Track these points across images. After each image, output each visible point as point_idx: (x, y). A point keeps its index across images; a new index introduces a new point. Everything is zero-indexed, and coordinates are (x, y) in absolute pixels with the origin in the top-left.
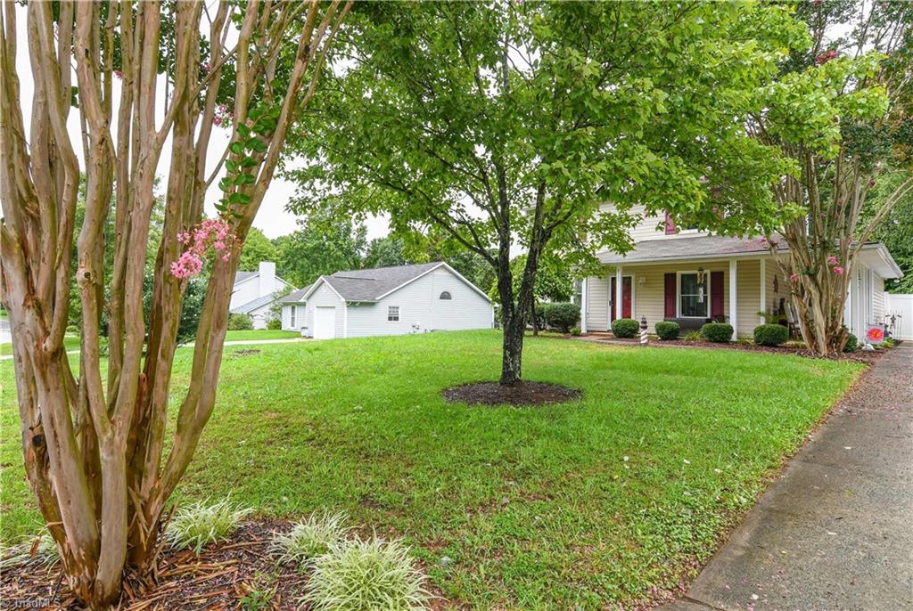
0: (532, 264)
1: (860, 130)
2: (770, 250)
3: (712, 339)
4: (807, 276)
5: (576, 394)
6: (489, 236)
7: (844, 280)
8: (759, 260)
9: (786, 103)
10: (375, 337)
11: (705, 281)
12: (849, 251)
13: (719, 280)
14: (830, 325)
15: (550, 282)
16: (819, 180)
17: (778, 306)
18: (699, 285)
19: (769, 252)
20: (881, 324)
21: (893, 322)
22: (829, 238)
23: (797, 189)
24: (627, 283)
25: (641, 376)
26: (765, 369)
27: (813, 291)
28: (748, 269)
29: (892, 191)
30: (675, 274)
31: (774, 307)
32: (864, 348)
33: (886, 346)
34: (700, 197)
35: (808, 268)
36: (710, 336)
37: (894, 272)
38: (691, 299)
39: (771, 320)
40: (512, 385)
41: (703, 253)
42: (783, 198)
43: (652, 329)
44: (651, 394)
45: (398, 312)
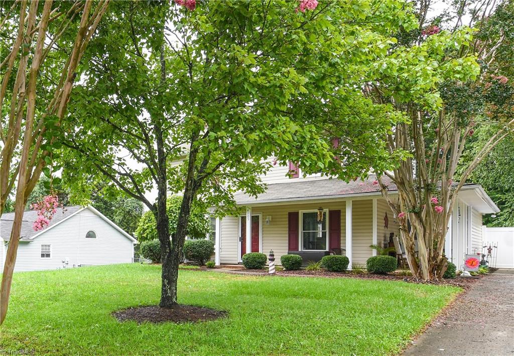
0: (185, 208)
1: (458, 90)
2: (381, 191)
3: (331, 269)
4: (413, 214)
5: (223, 313)
6: (144, 185)
7: (444, 217)
8: (372, 200)
9: (396, 74)
10: (37, 272)
11: (325, 218)
12: (449, 192)
13: (336, 218)
14: (432, 256)
16: (424, 130)
17: (388, 239)
18: (318, 223)
19: (380, 193)
20: (479, 254)
21: (490, 252)
22: (433, 180)
23: (405, 140)
24: (255, 221)
25: (274, 300)
26: (378, 293)
27: (418, 227)
28: (362, 208)
29: (491, 135)
30: (298, 213)
31: (385, 240)
32: (462, 274)
33: (482, 273)
34: (328, 156)
35: (414, 207)
36: (329, 267)
37: (491, 208)
38: (311, 235)
39: (382, 252)
40: (170, 307)
41: (323, 194)
42: (393, 147)
43: (278, 262)
44: (284, 312)
45: (49, 249)
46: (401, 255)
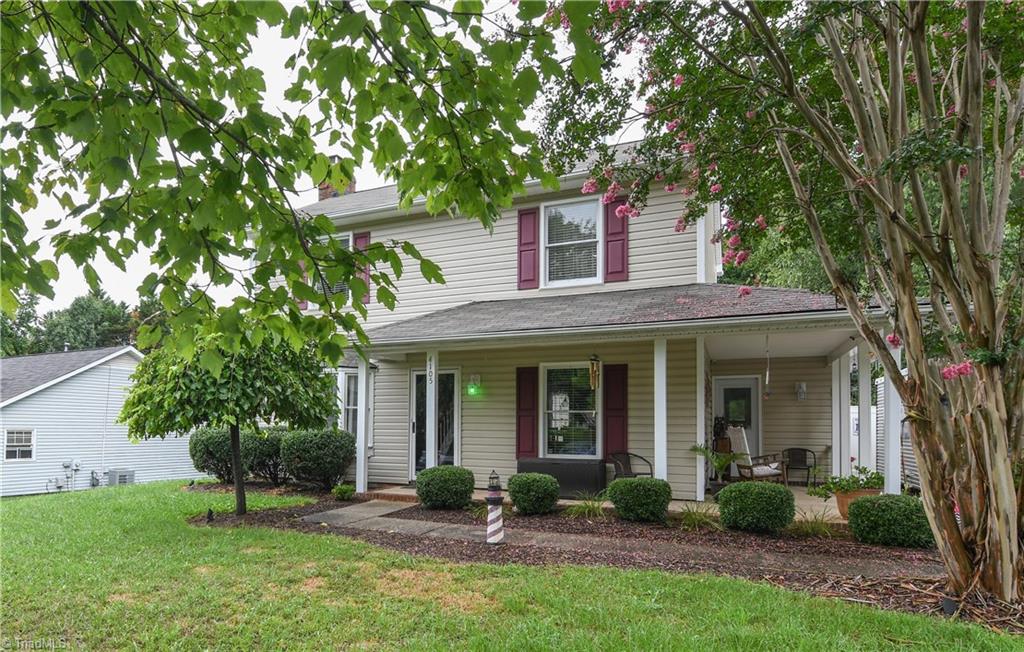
8: (695, 341)
13: (618, 380)
15: (268, 381)
24: (446, 387)
30: (536, 369)
45: (29, 440)
46: (750, 468)
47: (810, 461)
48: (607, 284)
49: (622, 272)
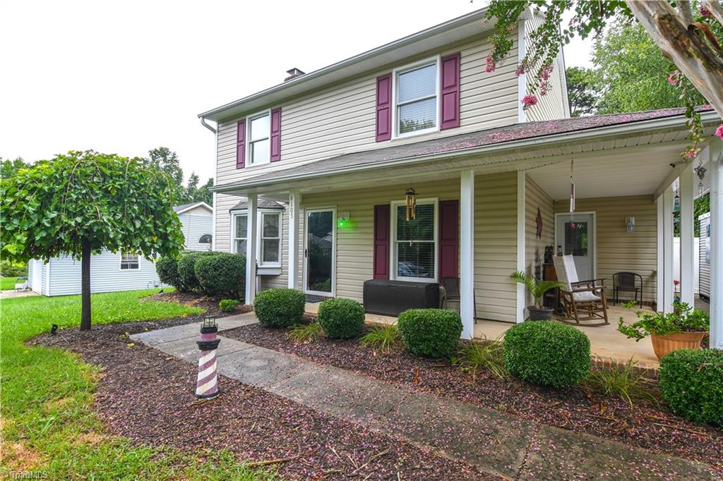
30: (389, 206)
38: (411, 249)
46: (570, 294)
47: (637, 283)
48: (442, 132)
49: (455, 119)
